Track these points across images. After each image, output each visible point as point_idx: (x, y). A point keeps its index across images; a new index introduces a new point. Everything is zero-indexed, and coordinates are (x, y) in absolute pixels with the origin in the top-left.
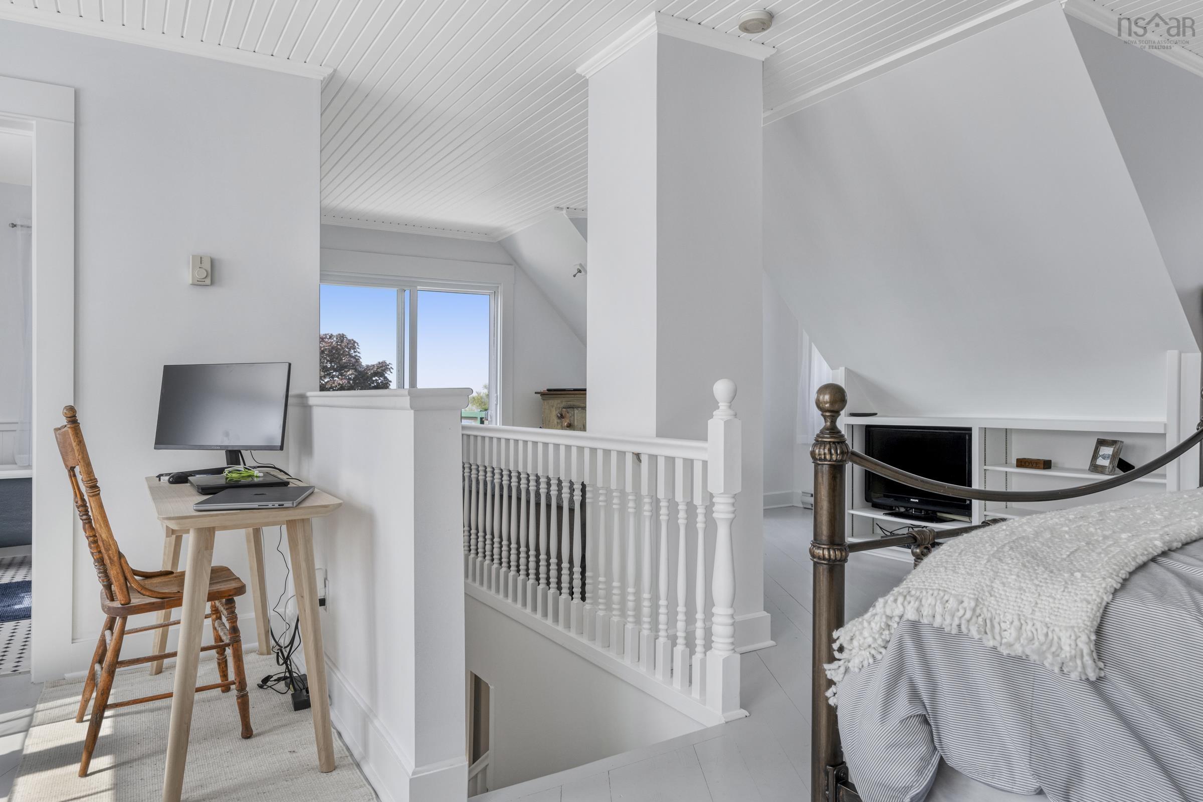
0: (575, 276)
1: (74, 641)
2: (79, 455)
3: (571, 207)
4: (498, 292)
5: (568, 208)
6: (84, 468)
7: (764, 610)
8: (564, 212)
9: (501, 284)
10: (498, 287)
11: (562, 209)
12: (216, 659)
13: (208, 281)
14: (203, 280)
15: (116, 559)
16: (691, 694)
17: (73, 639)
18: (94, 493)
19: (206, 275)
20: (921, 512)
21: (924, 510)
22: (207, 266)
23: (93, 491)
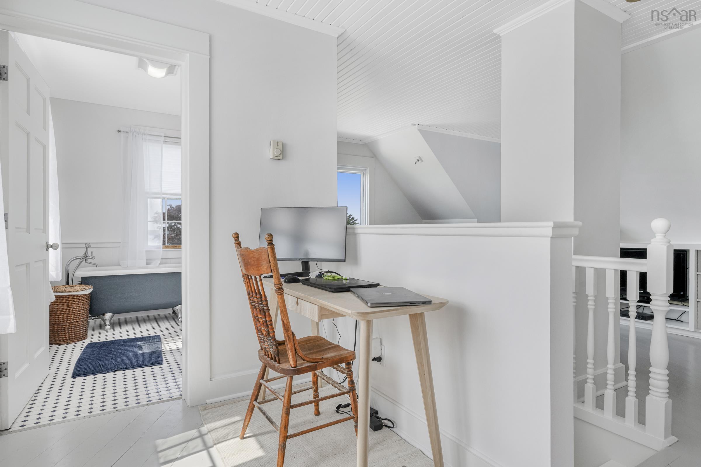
0: (416, 163)
1: (212, 380)
2: (274, 266)
3: (421, 124)
4: (366, 172)
5: (419, 124)
6: (277, 276)
7: (621, 362)
8: (417, 126)
9: (368, 168)
10: (366, 170)
11: (415, 125)
12: (313, 395)
13: (281, 157)
14: (279, 156)
15: (291, 337)
16: (625, 423)
17: (210, 378)
18: (280, 293)
19: (280, 154)
20: (644, 298)
21: (646, 297)
22: (280, 147)
23: (280, 292)
